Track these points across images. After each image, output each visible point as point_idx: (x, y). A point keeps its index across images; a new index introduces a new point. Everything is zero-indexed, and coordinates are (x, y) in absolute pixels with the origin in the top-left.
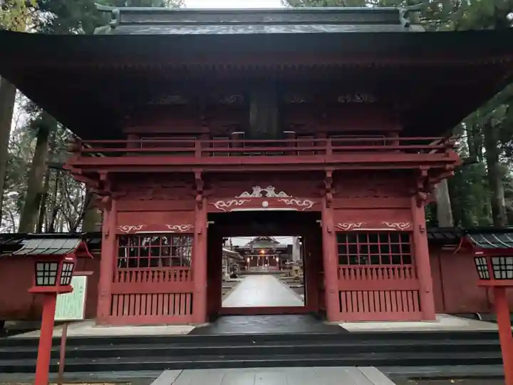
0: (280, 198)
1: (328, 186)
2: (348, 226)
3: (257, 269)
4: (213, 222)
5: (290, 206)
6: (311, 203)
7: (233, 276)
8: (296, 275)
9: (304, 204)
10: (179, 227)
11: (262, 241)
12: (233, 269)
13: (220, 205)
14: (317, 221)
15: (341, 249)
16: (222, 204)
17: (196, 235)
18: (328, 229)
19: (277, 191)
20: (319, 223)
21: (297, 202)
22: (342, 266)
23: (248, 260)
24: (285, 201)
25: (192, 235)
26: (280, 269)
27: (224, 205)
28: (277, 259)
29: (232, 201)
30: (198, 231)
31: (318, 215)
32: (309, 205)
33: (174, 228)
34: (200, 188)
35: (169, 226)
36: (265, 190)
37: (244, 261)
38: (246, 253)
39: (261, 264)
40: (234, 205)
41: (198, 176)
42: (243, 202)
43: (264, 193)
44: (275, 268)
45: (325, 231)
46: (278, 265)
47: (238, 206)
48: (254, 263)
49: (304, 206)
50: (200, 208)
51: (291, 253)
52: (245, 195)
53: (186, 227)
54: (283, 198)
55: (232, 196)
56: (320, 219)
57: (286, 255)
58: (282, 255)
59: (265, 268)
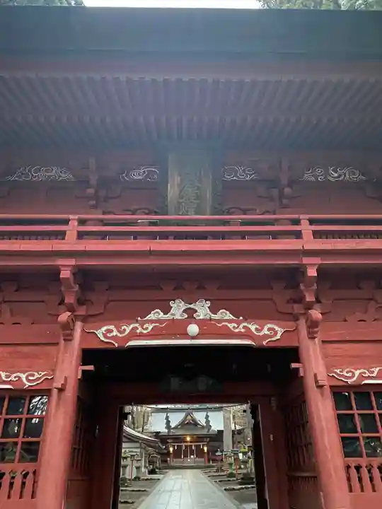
0: (219, 321)
1: (309, 298)
2: (353, 375)
3: (182, 463)
4: (91, 368)
5: (239, 336)
6: (280, 331)
7: (152, 472)
8: (230, 471)
9: (265, 331)
10: (23, 377)
11: (188, 426)
12: (151, 463)
13: (108, 333)
14: (294, 365)
15: (344, 422)
16: (111, 331)
17: (55, 392)
18: (317, 381)
19: (214, 310)
20: (297, 370)
21: (253, 328)
22: (353, 461)
23: (171, 449)
24: (231, 326)
25: (48, 392)
26: (209, 461)
27: (115, 333)
28: (205, 449)
29: (132, 326)
30: (58, 384)
31: (294, 354)
32: (276, 333)
33: (12, 378)
34: (70, 299)
35: (3, 375)
36: (192, 306)
37: (166, 451)
38: (169, 441)
39: (186, 456)
40: (134, 335)
41: (65, 274)
42: (150, 328)
43: (190, 313)
44: (203, 460)
45: (310, 383)
46: (206, 455)
47: (141, 336)
48: (177, 454)
49: (266, 336)
50: (69, 338)
51: (222, 441)
52: (156, 314)
53: (37, 375)
54: (226, 321)
55: (131, 318)
56: (298, 361)
57: (216, 444)
58: (211, 443)
59: (191, 459)
